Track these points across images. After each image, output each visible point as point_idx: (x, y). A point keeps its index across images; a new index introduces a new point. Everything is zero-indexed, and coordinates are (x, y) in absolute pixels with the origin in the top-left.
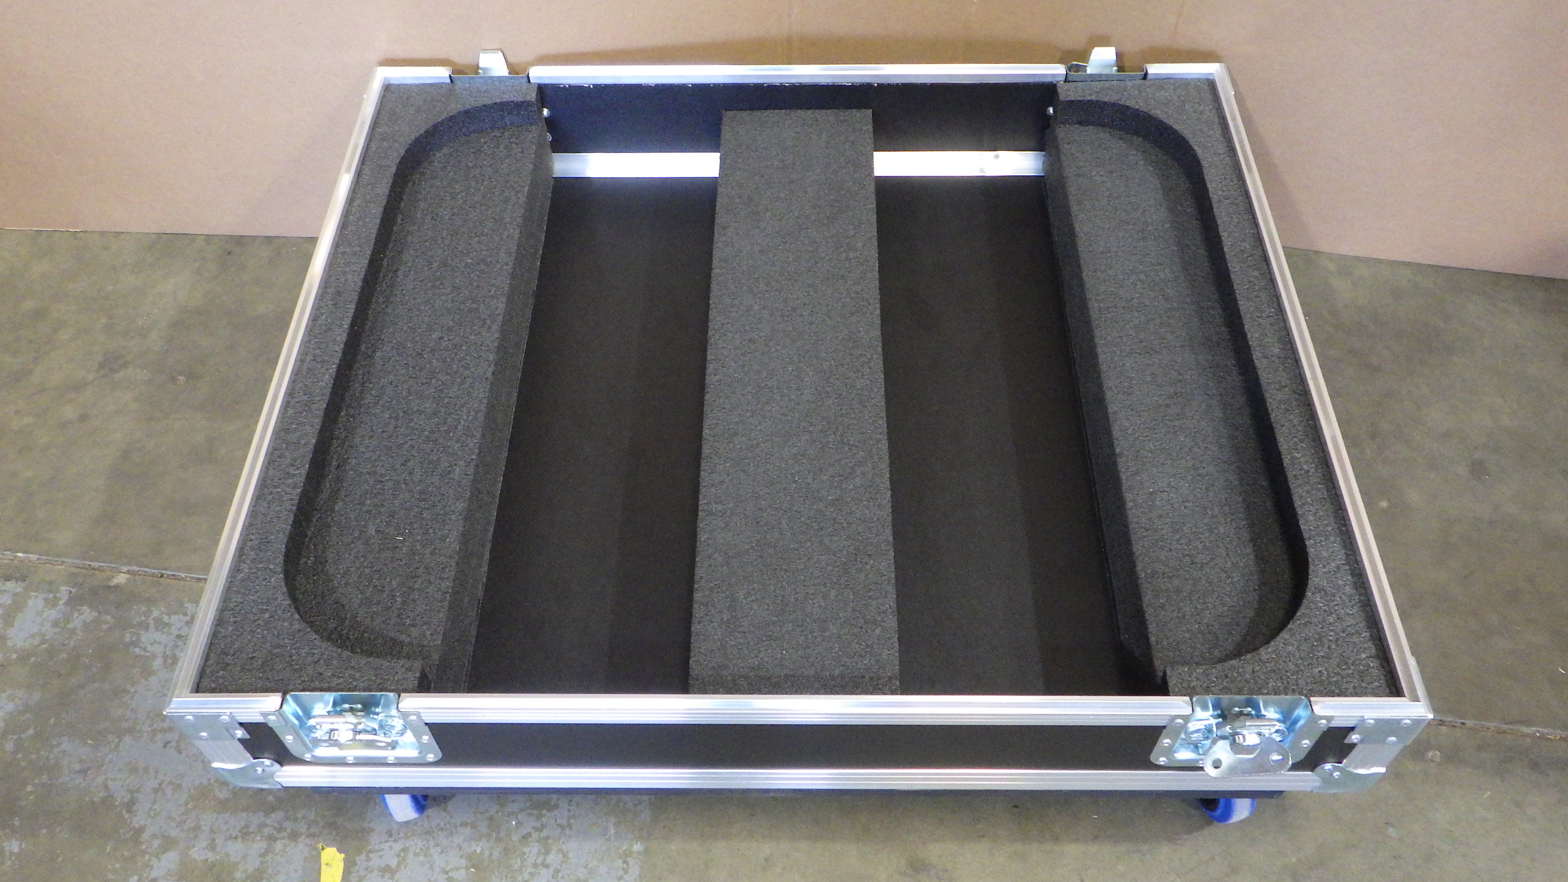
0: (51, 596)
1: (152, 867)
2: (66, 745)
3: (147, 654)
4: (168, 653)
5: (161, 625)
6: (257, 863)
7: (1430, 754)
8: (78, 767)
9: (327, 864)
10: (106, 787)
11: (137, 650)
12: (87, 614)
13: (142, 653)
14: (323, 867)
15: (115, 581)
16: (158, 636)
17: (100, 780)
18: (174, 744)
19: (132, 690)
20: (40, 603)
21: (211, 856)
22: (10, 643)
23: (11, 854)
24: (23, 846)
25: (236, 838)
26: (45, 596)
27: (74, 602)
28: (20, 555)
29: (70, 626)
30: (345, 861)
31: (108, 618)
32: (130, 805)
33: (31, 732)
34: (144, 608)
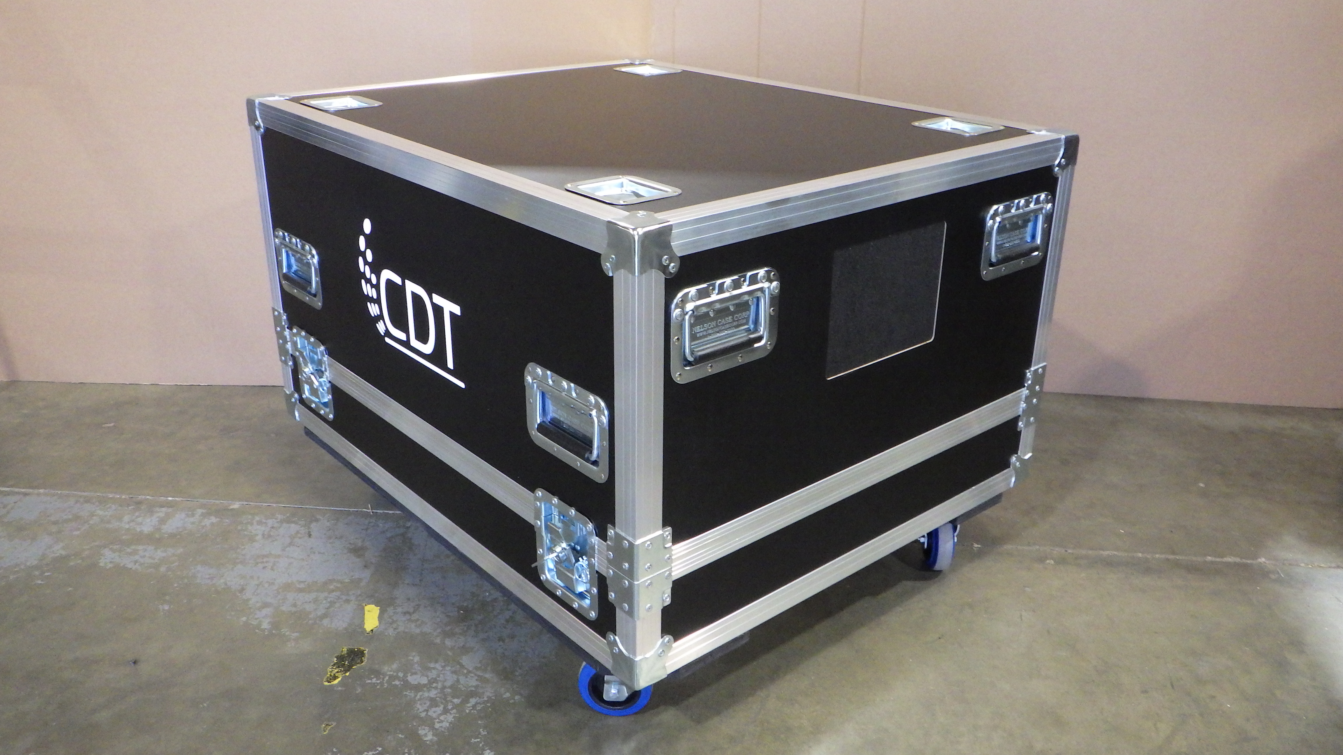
0: (190, 513)
1: (256, 614)
2: (199, 568)
3: (252, 534)
4: (265, 534)
5: (260, 523)
6: (323, 611)
7: (1048, 561)
8: (208, 576)
9: (369, 611)
10: (226, 584)
11: (245, 533)
12: (214, 519)
13: (249, 534)
14: (366, 612)
15: (231, 507)
16: (259, 527)
17: (222, 581)
18: (270, 567)
19: (243, 547)
20: (183, 515)
21: (294, 609)
22: (163, 531)
23: (163, 610)
24: (172, 607)
25: (310, 602)
26: (186, 513)
27: (204, 515)
28: (170, 499)
29: (203, 524)
30: (380, 609)
31: (227, 521)
32: (242, 590)
33: (176, 564)
34: (250, 517)
